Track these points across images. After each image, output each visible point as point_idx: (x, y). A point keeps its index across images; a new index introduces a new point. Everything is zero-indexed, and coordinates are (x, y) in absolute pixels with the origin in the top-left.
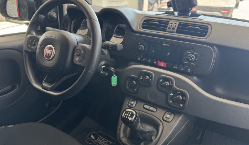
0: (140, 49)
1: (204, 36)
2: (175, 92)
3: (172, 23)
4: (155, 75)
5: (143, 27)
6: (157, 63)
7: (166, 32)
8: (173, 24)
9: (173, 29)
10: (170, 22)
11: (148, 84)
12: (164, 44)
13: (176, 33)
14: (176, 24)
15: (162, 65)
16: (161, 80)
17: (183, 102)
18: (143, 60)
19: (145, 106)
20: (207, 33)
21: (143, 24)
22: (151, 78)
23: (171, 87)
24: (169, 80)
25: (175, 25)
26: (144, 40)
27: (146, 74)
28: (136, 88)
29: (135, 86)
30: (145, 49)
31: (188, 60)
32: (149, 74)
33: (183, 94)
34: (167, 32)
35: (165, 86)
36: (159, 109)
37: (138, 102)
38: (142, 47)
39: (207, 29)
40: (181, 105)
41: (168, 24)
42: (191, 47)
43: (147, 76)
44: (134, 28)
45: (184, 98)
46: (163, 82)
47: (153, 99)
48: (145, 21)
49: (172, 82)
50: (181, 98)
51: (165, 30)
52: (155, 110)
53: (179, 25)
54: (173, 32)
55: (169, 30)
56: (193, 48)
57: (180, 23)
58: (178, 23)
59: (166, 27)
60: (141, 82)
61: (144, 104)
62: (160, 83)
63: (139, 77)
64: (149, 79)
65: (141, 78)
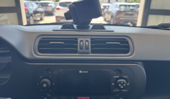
0: (45, 85)
1: (127, 52)
3: (82, 41)
5: (41, 51)
7: (77, 54)
8: (84, 42)
9: (87, 48)
10: (79, 40)
12: (80, 72)
13: (92, 53)
14: (87, 41)
20: (128, 47)
21: (39, 47)
25: (87, 43)
30: (52, 83)
31: (119, 88)
34: (79, 53)
38: (45, 83)
39: (127, 42)
41: (77, 42)
42: (118, 69)
48: (40, 42)
51: (76, 52)
53: (92, 42)
54: (88, 53)
55: (81, 51)
56: (119, 70)
57: (92, 39)
58: (89, 40)
59: (76, 47)
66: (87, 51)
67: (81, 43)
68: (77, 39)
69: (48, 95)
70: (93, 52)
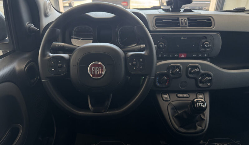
0: (161, 46)
1: (210, 26)
2: (203, 75)
5: (157, 26)
6: (179, 55)
7: (180, 28)
8: (184, 20)
9: (186, 24)
10: (180, 19)
11: (179, 75)
12: (182, 38)
14: (186, 19)
15: (183, 56)
16: (190, 69)
17: (210, 81)
18: (165, 56)
19: (179, 95)
20: (211, 23)
21: (156, 23)
22: (180, 69)
23: (199, 72)
24: (196, 67)
25: (186, 21)
26: (162, 37)
27: (174, 67)
28: (167, 83)
29: (166, 81)
30: (165, 45)
31: (205, 48)
32: (178, 67)
33: (209, 75)
34: (181, 27)
35: (195, 73)
36: (190, 94)
37: (170, 94)
38: (162, 44)
39: (210, 20)
40: (209, 84)
41: (179, 20)
42: (204, 36)
44: (151, 28)
45: (210, 78)
46: (191, 70)
47: (184, 87)
48: (156, 20)
49: (199, 68)
50: (208, 78)
51: (179, 26)
52: (188, 96)
53: (188, 20)
54: (186, 27)
55: (183, 25)
56: (206, 37)
57: (188, 18)
58: (187, 19)
59: (179, 23)
60: (171, 75)
61: (176, 94)
62: (189, 71)
63: (169, 72)
64: (179, 71)
65: (171, 72)
66: (186, 25)
67: (182, 20)
68: (178, 18)
69: (161, 52)
70: (189, 26)
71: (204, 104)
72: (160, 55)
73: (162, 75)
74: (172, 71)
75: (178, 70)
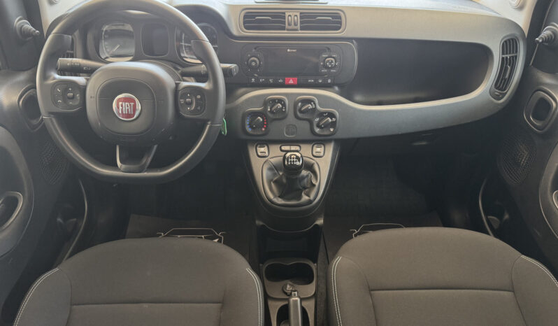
0: (253, 64)
1: (338, 28)
2: (321, 115)
3: (290, 16)
4: (288, 99)
5: (247, 28)
6: (284, 80)
7: (286, 31)
8: (293, 17)
9: (295, 25)
10: (287, 14)
11: (281, 115)
12: (289, 50)
13: (301, 30)
14: (296, 16)
15: (291, 82)
16: (300, 104)
17: (333, 124)
18: (261, 81)
19: (283, 148)
20: (340, 23)
21: (244, 23)
22: (284, 105)
23: (314, 110)
24: (309, 101)
25: (296, 18)
26: (255, 49)
27: (274, 101)
28: (263, 127)
29: (262, 125)
30: (260, 62)
31: (326, 67)
32: (280, 101)
33: (331, 115)
34: (288, 30)
35: (307, 111)
36: (301, 145)
37: (270, 146)
38: (254, 61)
39: (340, 18)
40: (332, 130)
41: (284, 17)
43: (279, 104)
44: (235, 32)
45: (334, 119)
46: (302, 106)
47: (292, 135)
48: (245, 17)
49: (315, 103)
50: (330, 120)
51: (283, 28)
52: (298, 148)
53: (301, 17)
54: (297, 30)
55: (290, 27)
56: (329, 49)
57: (301, 13)
58: (298, 14)
59: (284, 23)
60: (270, 115)
61: (280, 146)
62: (298, 108)
63: (266, 108)
64: (282, 108)
65: (269, 110)
66: (296, 27)
67: (290, 18)
68: (284, 13)
69: (256, 75)
70: (302, 28)
71: (299, 161)
72: (253, 80)
73: (255, 114)
74: (271, 109)
75: (280, 105)
